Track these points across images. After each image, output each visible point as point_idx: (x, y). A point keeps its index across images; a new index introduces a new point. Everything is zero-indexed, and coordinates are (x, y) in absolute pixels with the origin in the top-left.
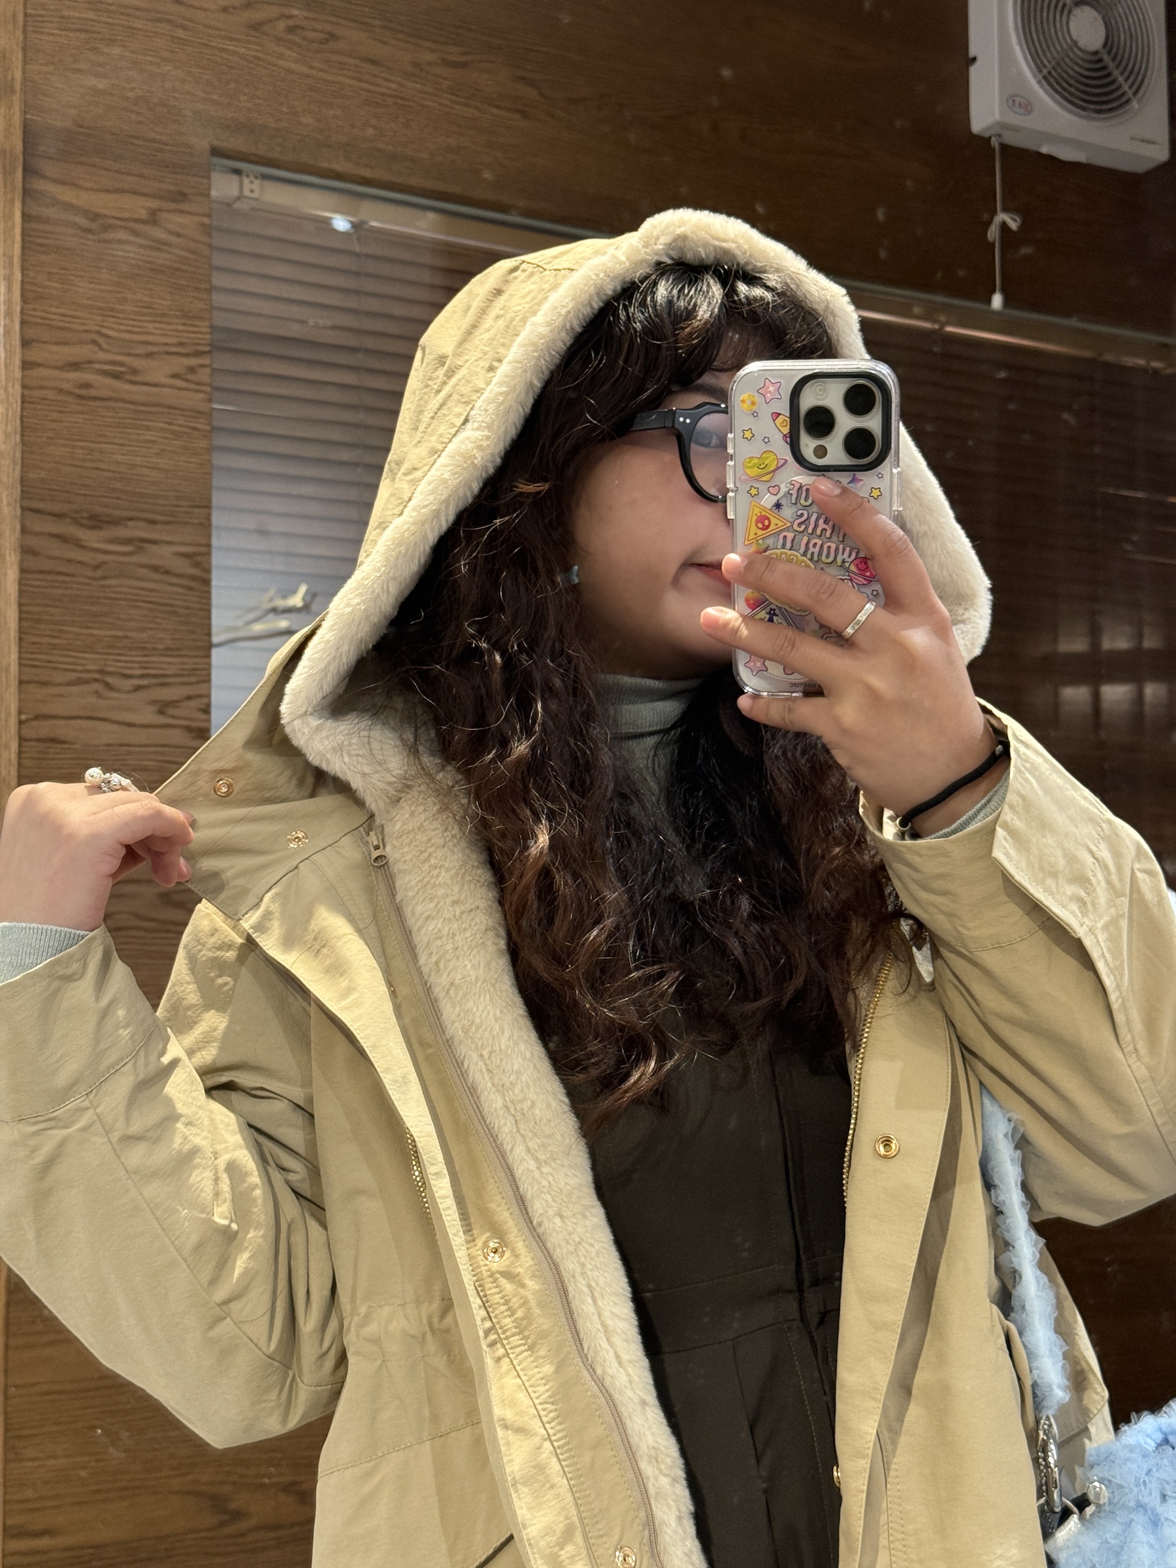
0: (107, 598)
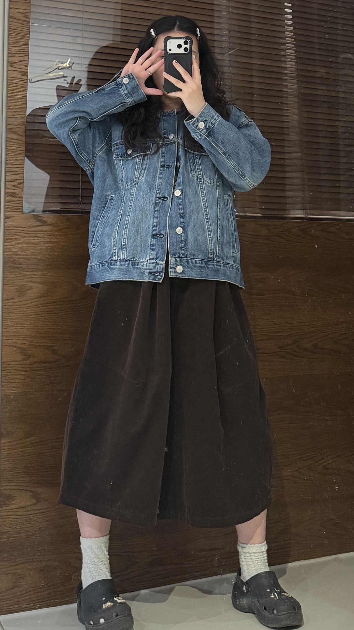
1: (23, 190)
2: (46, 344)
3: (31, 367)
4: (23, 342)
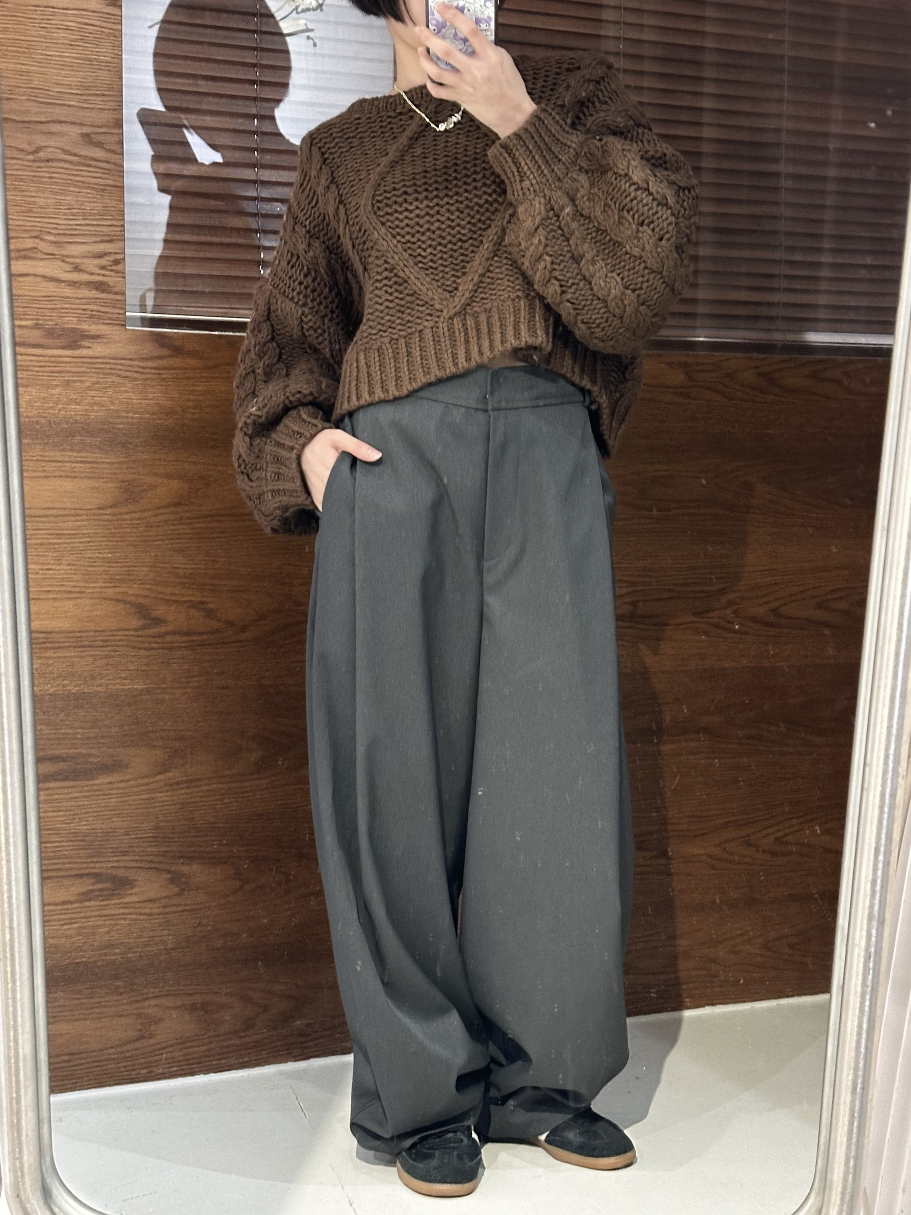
1: (124, 277)
2: (191, 598)
3: (159, 640)
4: (142, 592)
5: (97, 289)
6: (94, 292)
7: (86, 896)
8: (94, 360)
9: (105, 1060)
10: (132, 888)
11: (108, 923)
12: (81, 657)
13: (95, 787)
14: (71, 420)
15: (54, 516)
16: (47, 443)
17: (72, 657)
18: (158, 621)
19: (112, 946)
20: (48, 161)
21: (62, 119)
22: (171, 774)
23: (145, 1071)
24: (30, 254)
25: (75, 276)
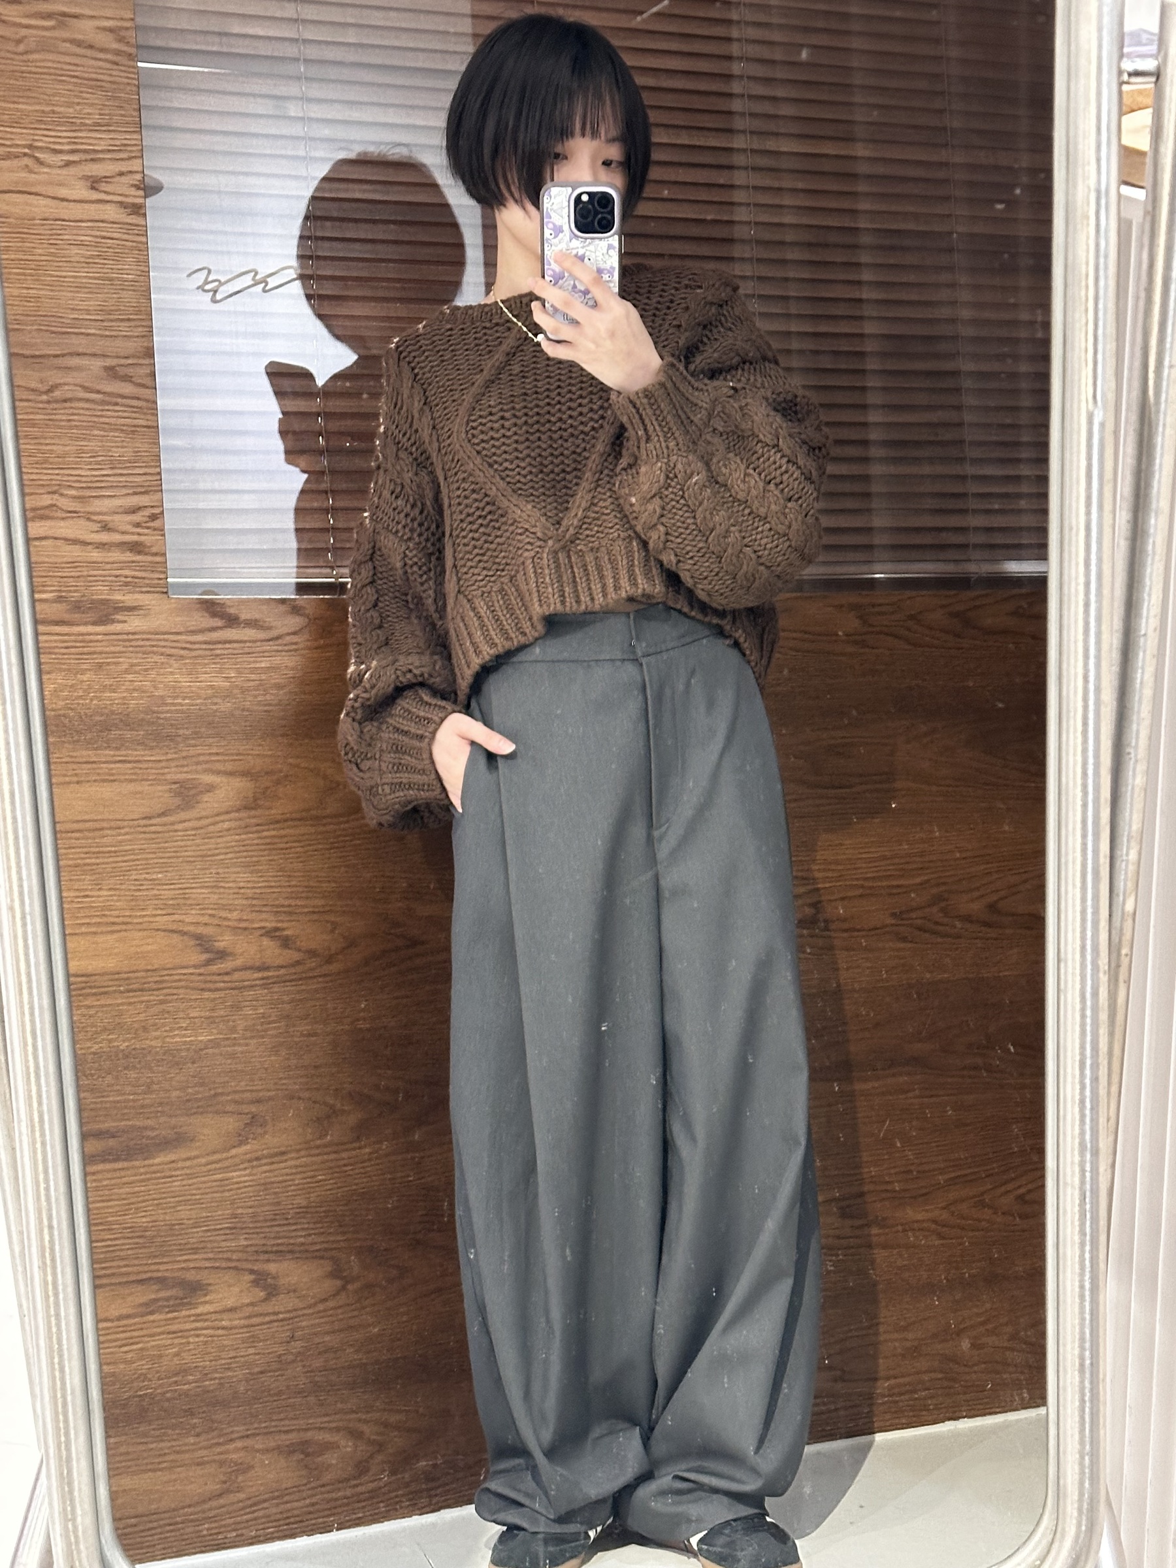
0: (30, 72)
1: (163, 535)
2: (263, 924)
3: (226, 978)
4: (201, 919)
5: (131, 551)
6: (128, 554)
7: (150, 1308)
8: (131, 637)
9: (182, 1523)
10: (206, 1295)
11: (176, 1341)
12: (130, 1004)
13: (154, 1168)
14: (107, 711)
15: (89, 830)
16: (78, 741)
17: (118, 1005)
18: (222, 955)
19: (184, 1371)
20: (65, 401)
21: (81, 350)
22: (248, 1147)
23: (234, 1534)
24: (47, 512)
25: (104, 537)
